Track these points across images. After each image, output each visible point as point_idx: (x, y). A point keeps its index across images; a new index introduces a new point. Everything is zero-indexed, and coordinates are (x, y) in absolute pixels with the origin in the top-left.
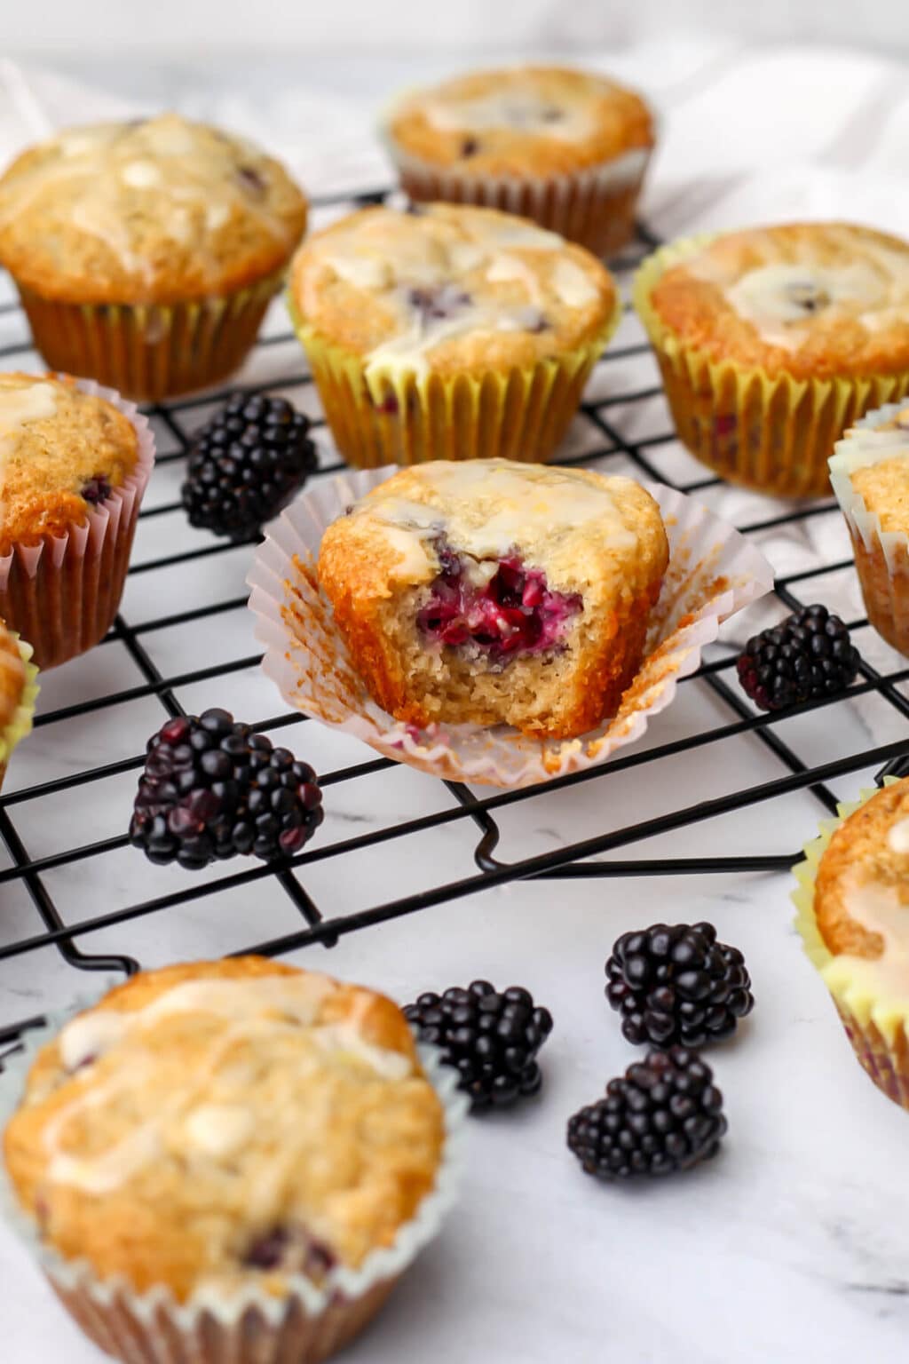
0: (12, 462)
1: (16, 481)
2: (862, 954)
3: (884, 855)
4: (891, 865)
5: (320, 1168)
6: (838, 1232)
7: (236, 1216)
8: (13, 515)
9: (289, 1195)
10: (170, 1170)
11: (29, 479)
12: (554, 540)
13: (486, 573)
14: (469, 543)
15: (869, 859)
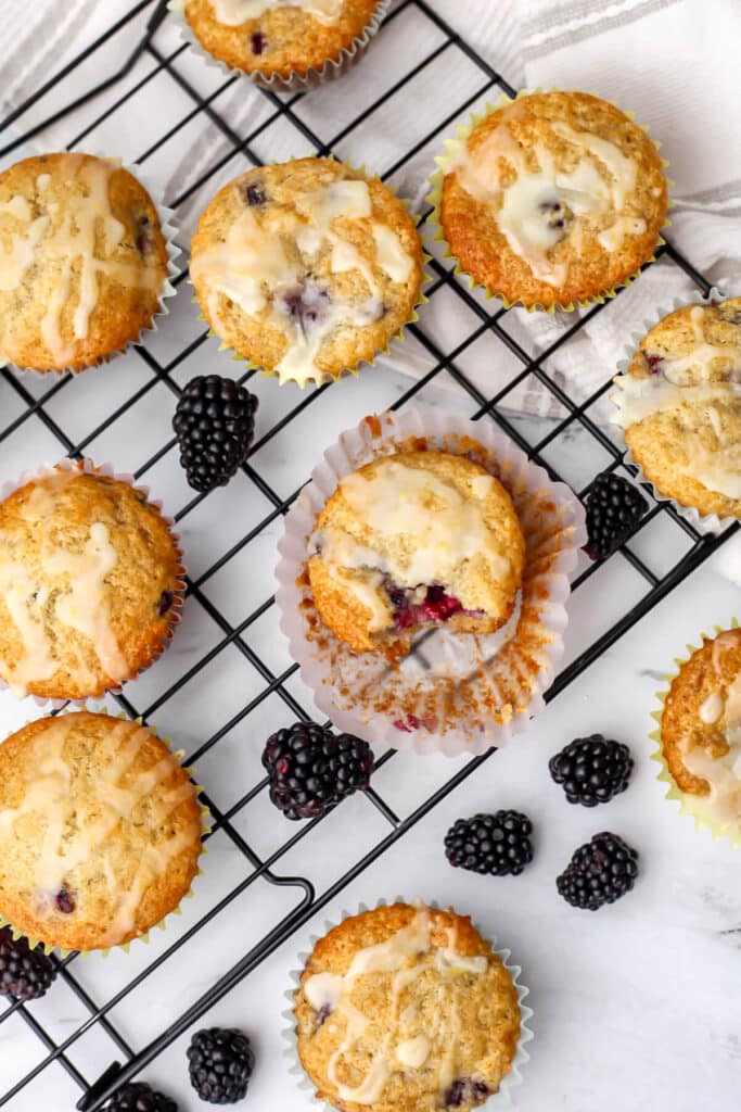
0: (112, 620)
1: (123, 634)
2: (698, 793)
3: (700, 725)
4: (703, 731)
5: (466, 1051)
6: (707, 898)
7: (436, 1091)
8: (131, 659)
9: (456, 1069)
10: (397, 1081)
11: (129, 629)
12: (458, 572)
13: (421, 595)
14: (406, 581)
15: (691, 729)
